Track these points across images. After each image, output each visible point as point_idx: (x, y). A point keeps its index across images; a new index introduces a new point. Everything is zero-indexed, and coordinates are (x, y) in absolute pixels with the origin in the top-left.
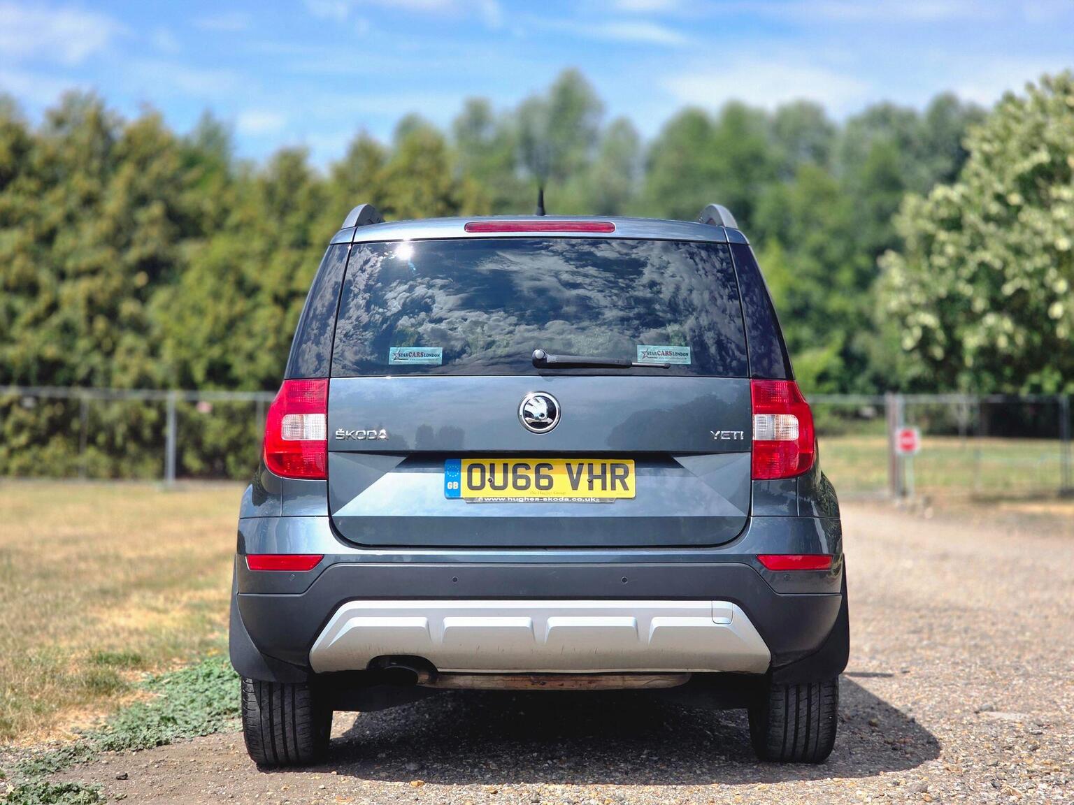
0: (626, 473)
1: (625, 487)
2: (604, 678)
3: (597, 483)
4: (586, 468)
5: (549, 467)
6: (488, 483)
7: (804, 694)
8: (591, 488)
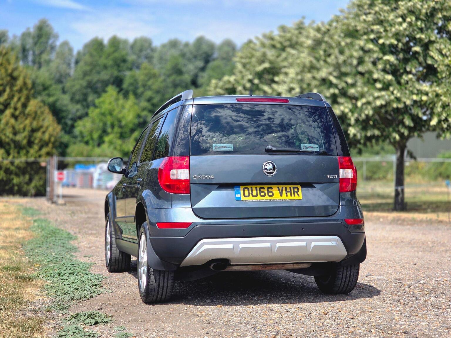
0: (298, 190)
1: (299, 196)
2: (287, 265)
3: (289, 194)
4: (284, 188)
5: (272, 188)
6: (251, 195)
7: (349, 269)
8: (287, 196)
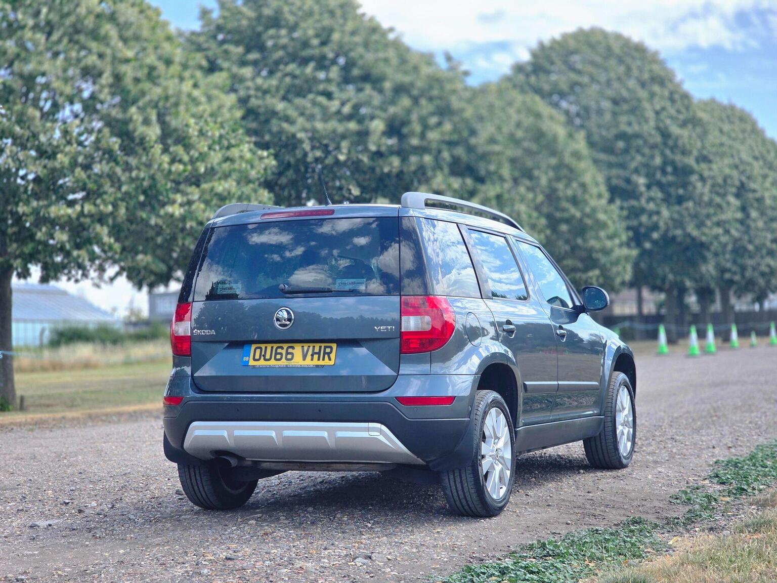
0: (331, 352)
1: (330, 359)
3: (316, 356)
4: (311, 348)
5: (293, 348)
6: (262, 358)
8: (312, 360)
